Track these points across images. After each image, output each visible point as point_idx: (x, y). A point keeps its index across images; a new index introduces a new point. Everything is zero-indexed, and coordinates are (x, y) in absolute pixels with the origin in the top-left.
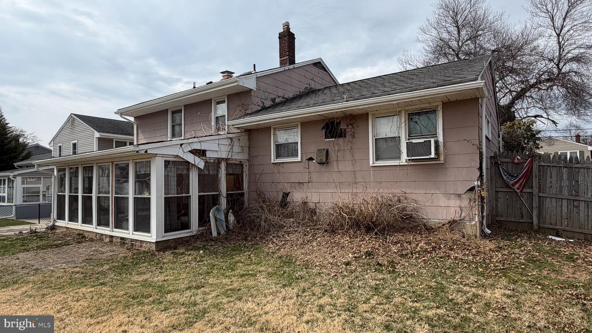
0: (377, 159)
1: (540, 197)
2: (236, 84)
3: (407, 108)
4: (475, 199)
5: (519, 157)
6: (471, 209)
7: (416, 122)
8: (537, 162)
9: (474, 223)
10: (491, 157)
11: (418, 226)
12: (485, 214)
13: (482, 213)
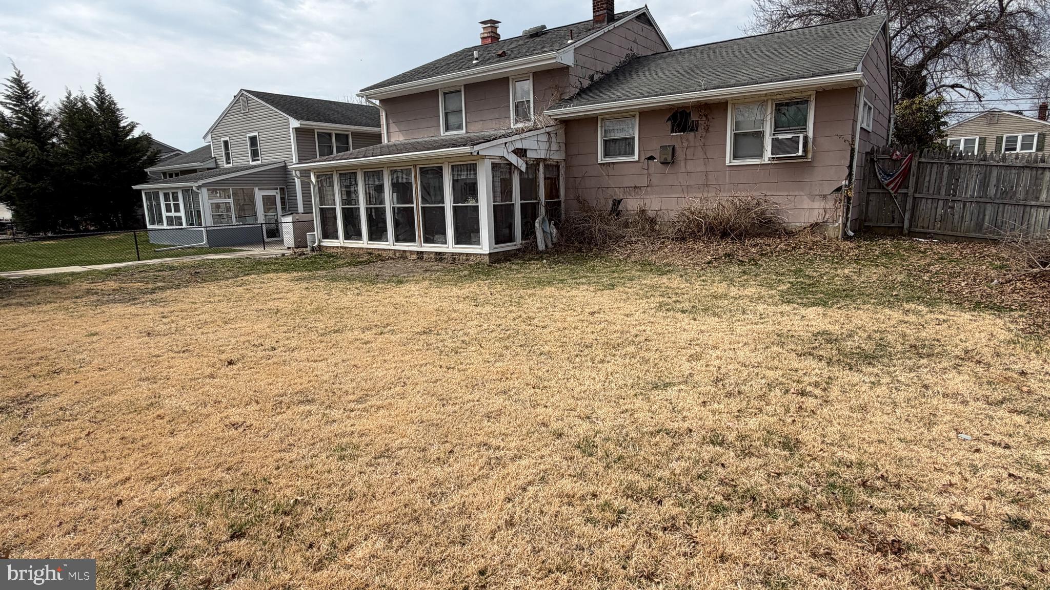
0: (735, 157)
1: (915, 198)
2: (554, 61)
3: (774, 98)
4: (840, 199)
5: (898, 153)
6: (836, 210)
7: (784, 114)
8: (916, 159)
9: (837, 224)
10: (867, 153)
11: (777, 231)
12: (849, 216)
13: (847, 214)
